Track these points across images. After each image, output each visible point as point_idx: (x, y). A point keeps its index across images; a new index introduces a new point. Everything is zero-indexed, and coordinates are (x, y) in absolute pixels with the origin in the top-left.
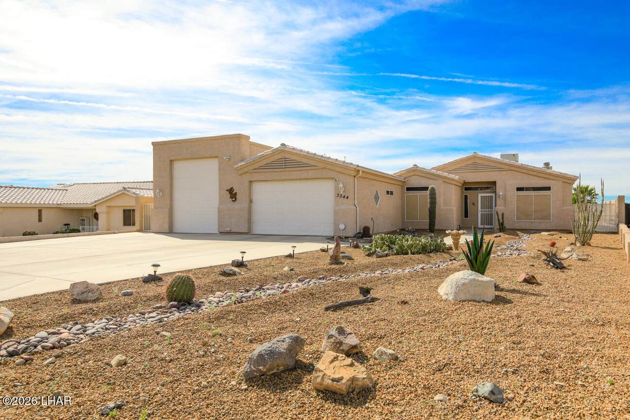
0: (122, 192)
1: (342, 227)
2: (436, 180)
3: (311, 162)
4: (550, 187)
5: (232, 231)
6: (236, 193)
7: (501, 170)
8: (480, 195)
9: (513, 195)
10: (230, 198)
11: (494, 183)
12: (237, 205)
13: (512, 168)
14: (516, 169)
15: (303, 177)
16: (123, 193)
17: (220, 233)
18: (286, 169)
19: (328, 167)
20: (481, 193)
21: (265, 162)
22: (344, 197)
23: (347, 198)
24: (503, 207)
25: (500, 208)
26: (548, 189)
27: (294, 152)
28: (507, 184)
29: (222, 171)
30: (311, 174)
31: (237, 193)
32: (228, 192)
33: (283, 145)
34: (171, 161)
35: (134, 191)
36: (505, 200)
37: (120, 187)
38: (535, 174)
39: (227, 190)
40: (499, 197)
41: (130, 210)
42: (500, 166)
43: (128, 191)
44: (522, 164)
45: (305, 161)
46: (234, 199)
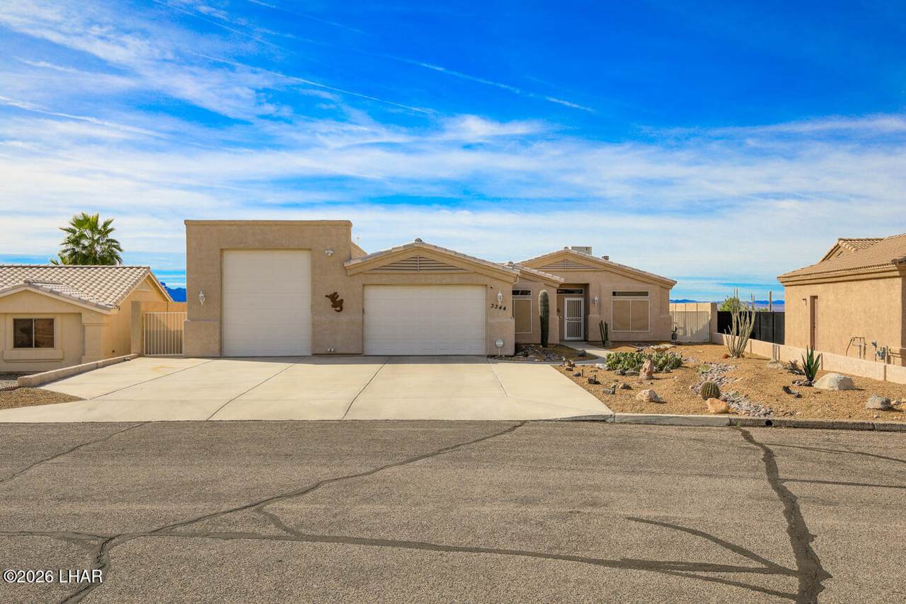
0: (24, 289)
1: (500, 343)
2: (535, 282)
3: (457, 264)
4: (647, 292)
5: (339, 352)
6: (342, 300)
7: (595, 270)
8: (566, 299)
9: (609, 300)
10: (333, 306)
11: (586, 286)
12: (343, 317)
13: (609, 269)
14: (612, 270)
15: (444, 282)
16: (26, 290)
17: (315, 355)
18: (421, 272)
19: (480, 271)
20: (569, 297)
21: (390, 261)
22: (500, 308)
23: (505, 309)
24: (598, 316)
25: (594, 316)
26: (646, 294)
27: (433, 250)
28: (601, 288)
29: (317, 270)
30: (456, 279)
31: (344, 300)
32: (329, 300)
33: (419, 240)
34: (222, 250)
35: (49, 287)
36: (600, 307)
37: (19, 280)
38: (632, 276)
39: (327, 296)
40: (594, 303)
41: (31, 320)
42: (594, 265)
43: (37, 288)
44: (619, 265)
45: (450, 262)
46: (338, 309)
